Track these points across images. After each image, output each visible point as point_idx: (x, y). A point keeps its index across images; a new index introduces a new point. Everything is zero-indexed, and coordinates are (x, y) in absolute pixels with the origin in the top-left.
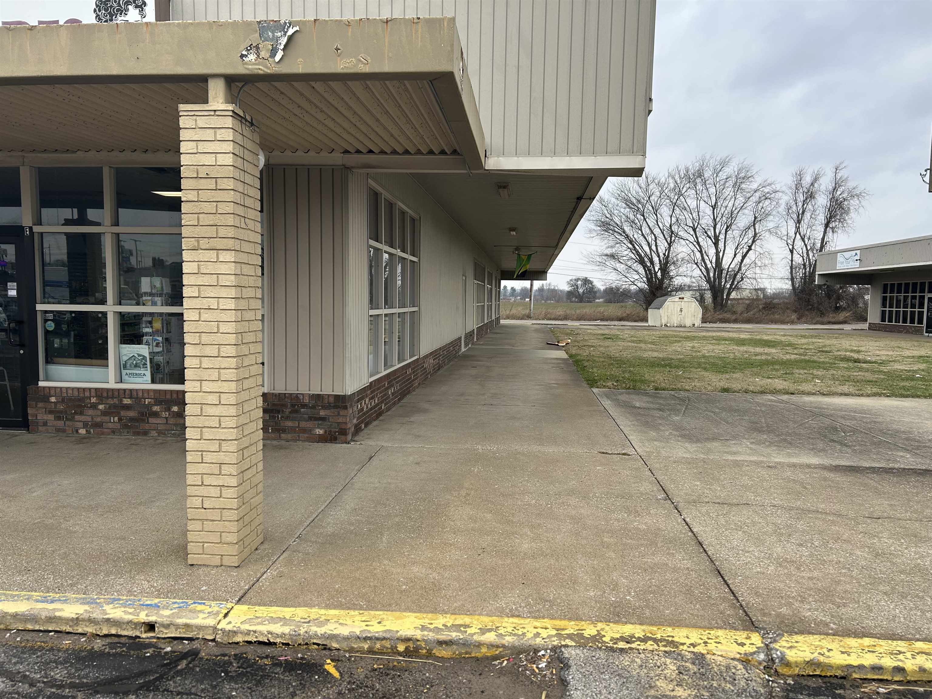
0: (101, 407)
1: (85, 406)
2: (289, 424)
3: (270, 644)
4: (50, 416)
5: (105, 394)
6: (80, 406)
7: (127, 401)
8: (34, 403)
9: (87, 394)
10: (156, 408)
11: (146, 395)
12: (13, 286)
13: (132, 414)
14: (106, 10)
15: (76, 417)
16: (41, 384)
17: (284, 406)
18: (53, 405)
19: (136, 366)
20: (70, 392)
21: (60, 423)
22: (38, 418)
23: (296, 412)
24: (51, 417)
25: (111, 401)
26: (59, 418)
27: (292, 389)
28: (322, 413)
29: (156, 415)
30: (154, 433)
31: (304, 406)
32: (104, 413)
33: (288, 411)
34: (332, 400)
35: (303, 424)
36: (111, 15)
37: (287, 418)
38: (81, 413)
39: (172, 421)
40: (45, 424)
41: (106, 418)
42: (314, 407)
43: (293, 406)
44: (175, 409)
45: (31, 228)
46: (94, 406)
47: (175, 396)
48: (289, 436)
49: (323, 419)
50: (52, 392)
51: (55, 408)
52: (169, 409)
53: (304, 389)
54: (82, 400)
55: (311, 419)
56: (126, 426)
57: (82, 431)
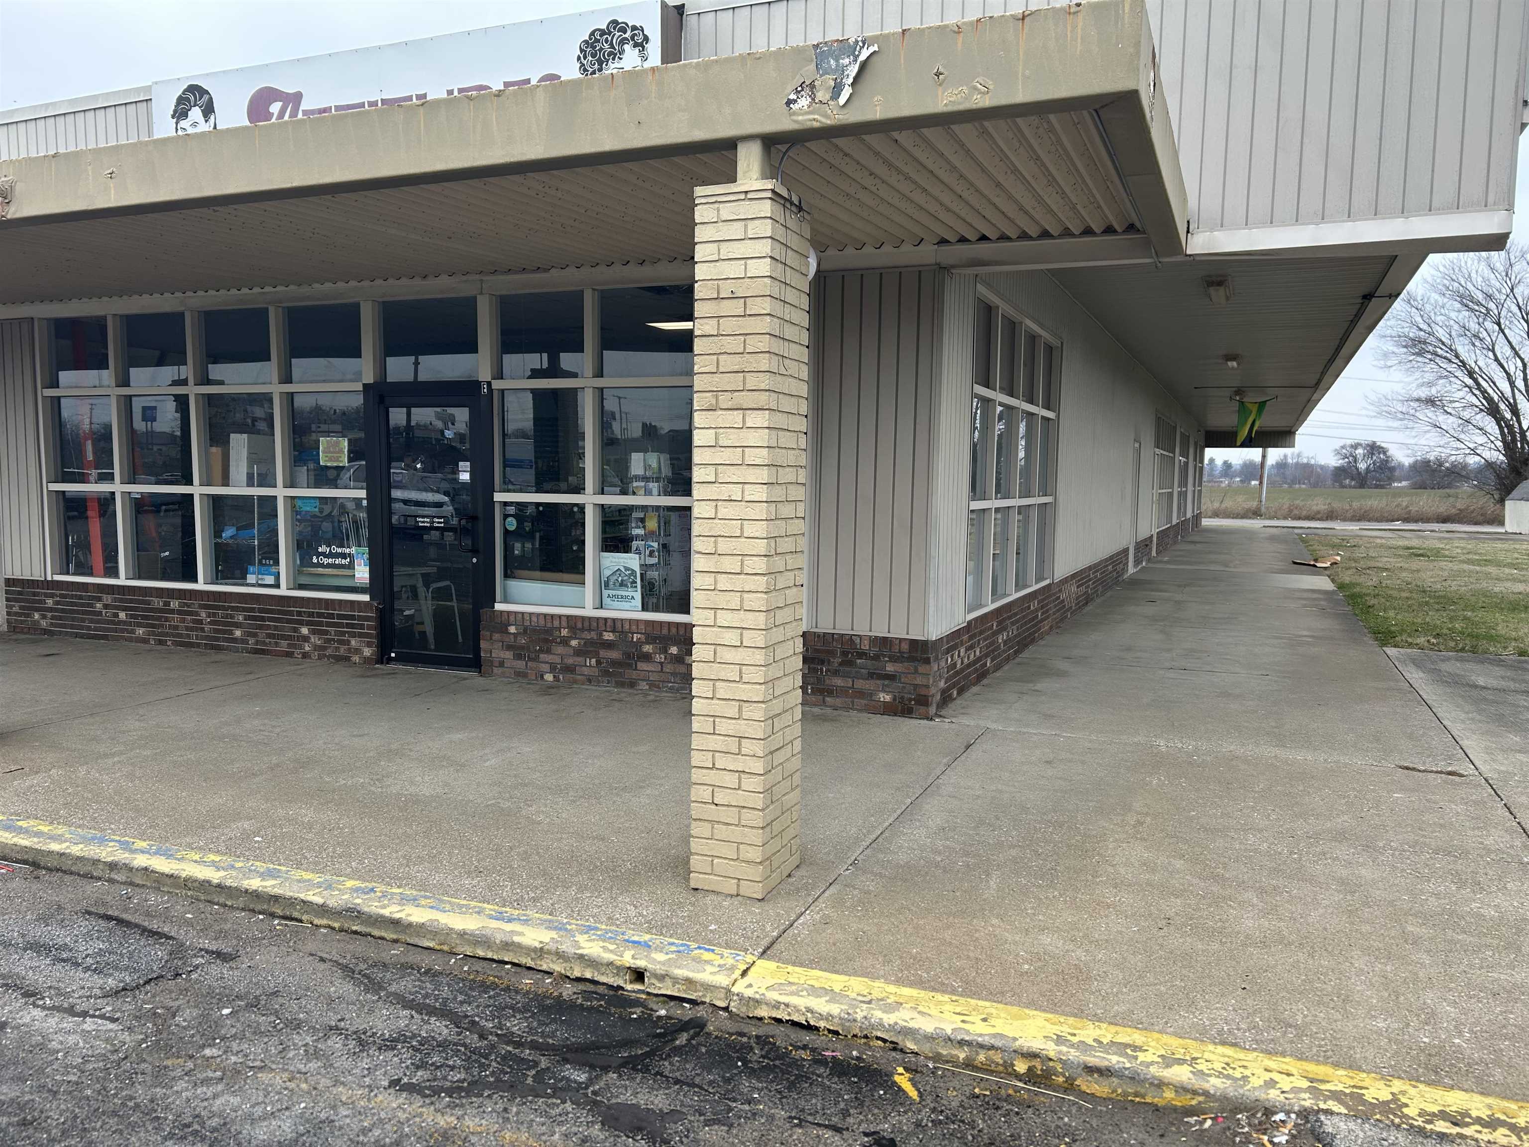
0: (574, 643)
1: (553, 641)
2: (838, 682)
3: (809, 1028)
4: (507, 653)
5: (579, 625)
6: (546, 641)
7: (608, 636)
8: (488, 633)
9: (556, 623)
10: (648, 648)
11: (634, 628)
12: (466, 466)
13: (614, 655)
14: (593, 56)
15: (543, 656)
16: (498, 607)
17: (832, 653)
18: (512, 637)
19: (622, 584)
20: (534, 619)
21: (520, 664)
22: (493, 655)
23: (851, 663)
24: (509, 655)
25: (587, 635)
26: (518, 657)
27: (843, 627)
28: (890, 668)
29: (647, 657)
30: (644, 686)
31: (862, 655)
32: (578, 652)
33: (837, 660)
34: (905, 647)
35: (860, 684)
36: (600, 63)
37: (836, 673)
38: (549, 651)
39: (668, 668)
40: (501, 664)
41: (580, 660)
42: (876, 658)
43: (845, 653)
44: (674, 650)
45: (489, 384)
46: (565, 642)
47: (674, 630)
48: (838, 702)
49: (891, 677)
50: (512, 618)
51: (515, 641)
52: (665, 651)
53: (863, 629)
54: (549, 631)
55: (871, 676)
56: (606, 673)
57: (549, 677)
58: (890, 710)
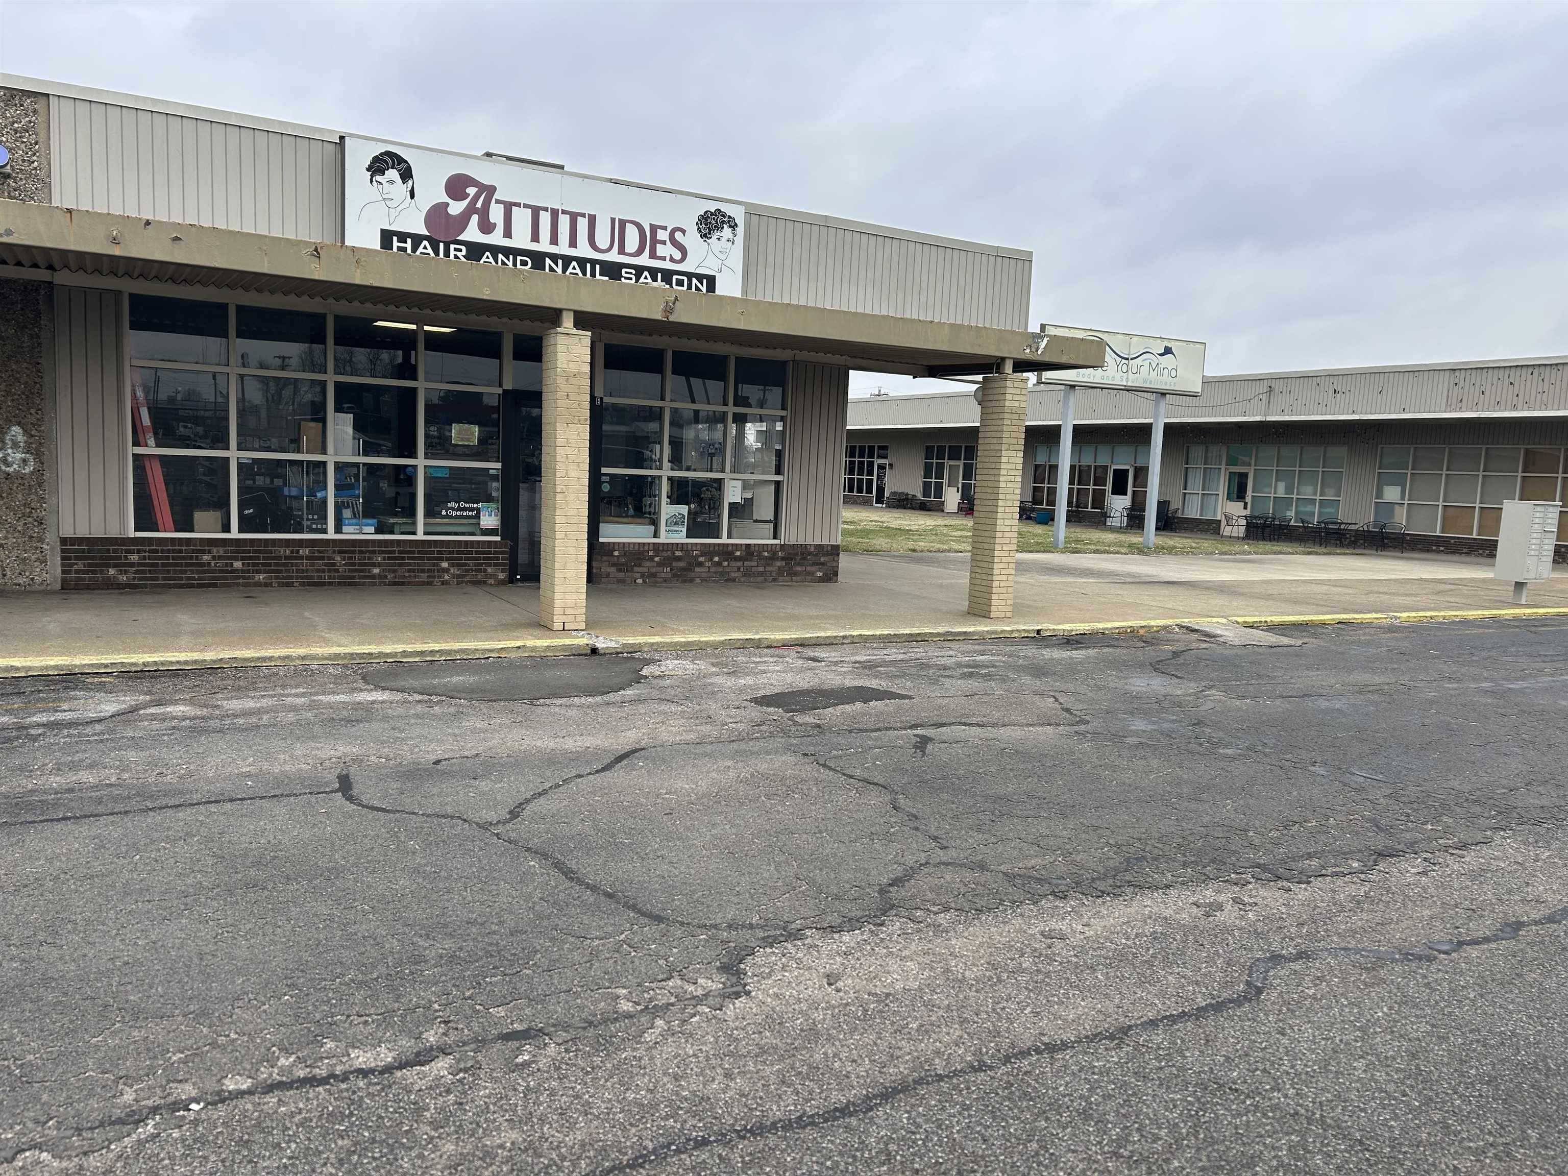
0: (657, 559)
1: (643, 559)
2: (799, 568)
5: (661, 548)
6: (639, 559)
7: (678, 554)
8: (599, 557)
9: (646, 548)
10: (701, 559)
11: (694, 548)
13: (682, 564)
14: (706, 225)
15: (636, 569)
16: (601, 540)
17: (797, 554)
18: (615, 558)
19: (676, 523)
20: (632, 546)
21: (621, 575)
23: (804, 559)
24: (613, 569)
25: (665, 554)
26: (620, 570)
27: (801, 541)
28: (823, 559)
29: (701, 564)
30: (698, 581)
31: (810, 554)
32: (659, 564)
33: (798, 558)
34: (829, 548)
35: (809, 568)
36: (710, 230)
37: (799, 564)
38: (640, 566)
39: (713, 569)
40: (608, 576)
41: (661, 569)
42: (817, 555)
43: (802, 554)
44: (716, 559)
45: (602, 399)
46: (651, 559)
47: (717, 548)
48: (799, 578)
49: (823, 564)
50: (616, 547)
51: (617, 561)
52: (711, 560)
53: (809, 541)
54: (642, 553)
55: (814, 564)
56: (675, 575)
57: (640, 581)
58: (822, 580)
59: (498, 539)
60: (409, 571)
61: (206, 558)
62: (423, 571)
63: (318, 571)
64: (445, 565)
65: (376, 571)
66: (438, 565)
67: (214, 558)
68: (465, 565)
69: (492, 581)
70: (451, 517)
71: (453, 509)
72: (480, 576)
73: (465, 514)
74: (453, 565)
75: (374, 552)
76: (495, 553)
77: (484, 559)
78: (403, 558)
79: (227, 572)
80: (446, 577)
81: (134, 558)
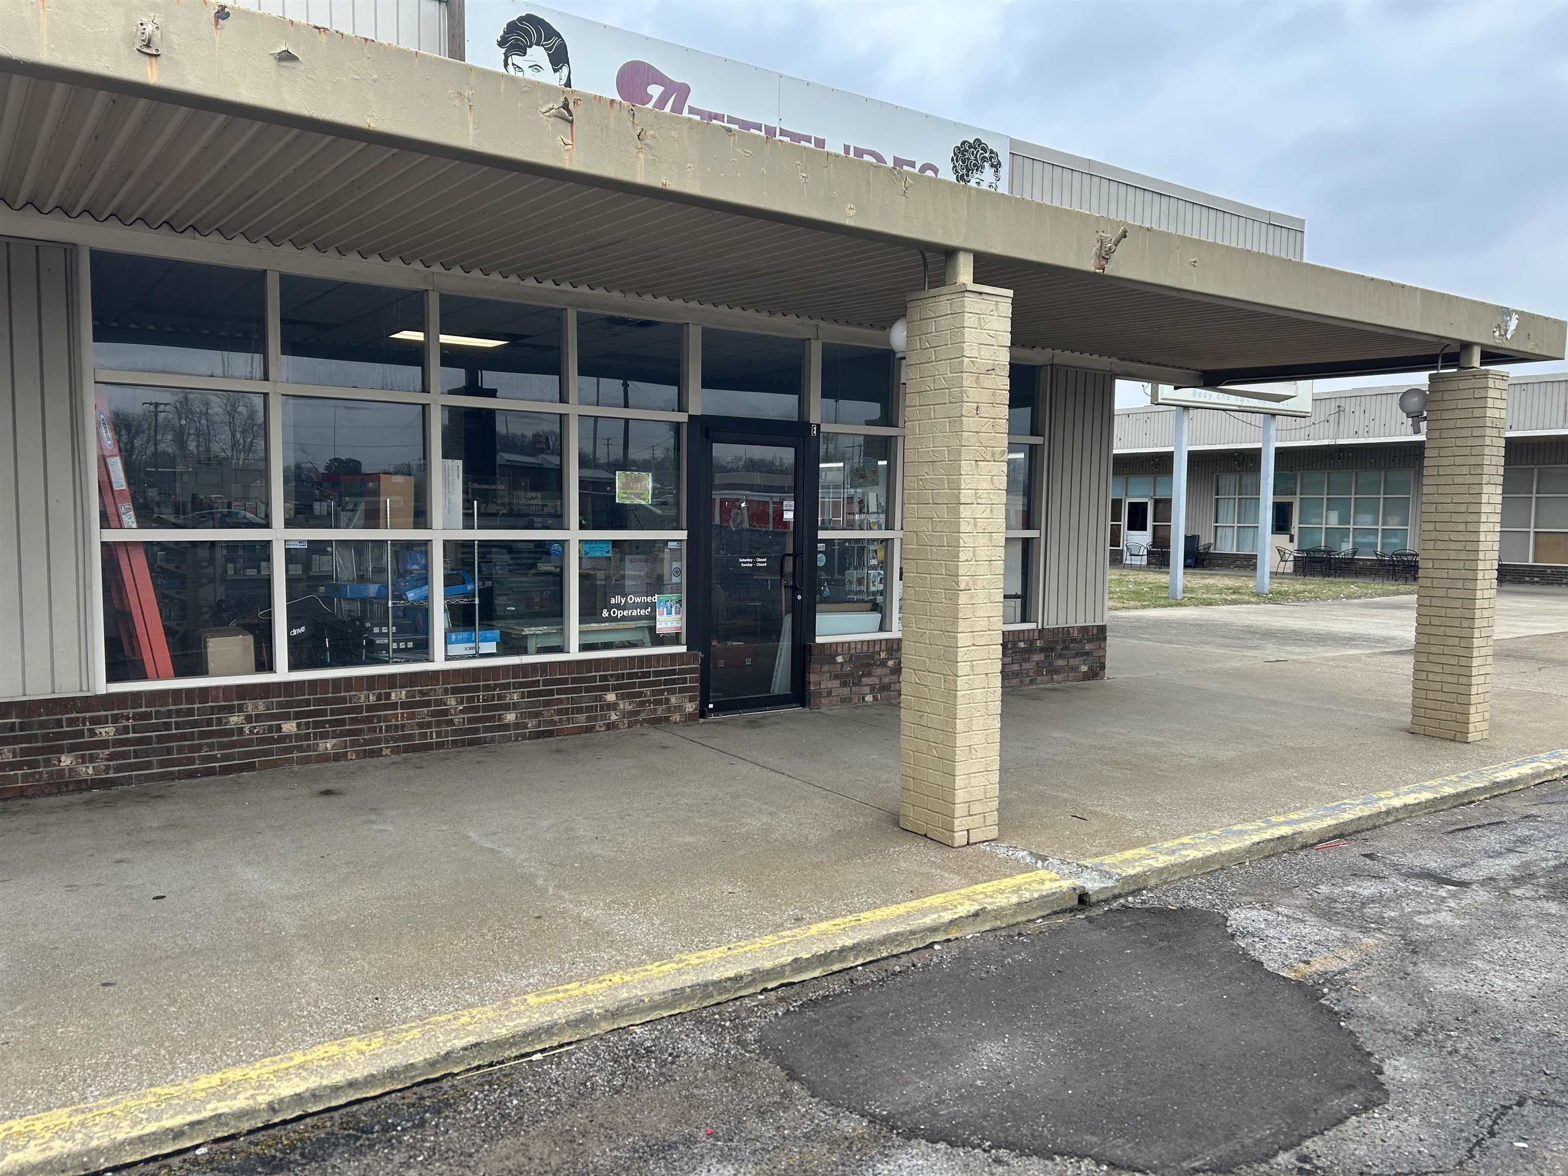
0: (892, 663)
1: (872, 665)
2: (1060, 663)
5: (895, 646)
6: (869, 665)
8: (819, 666)
9: (877, 648)
12: (790, 506)
15: (865, 680)
16: (819, 640)
18: (839, 666)
20: (853, 646)
21: (848, 691)
22: (822, 686)
23: (1066, 648)
24: (836, 683)
26: (844, 684)
31: (1074, 640)
32: (895, 671)
34: (1095, 630)
35: (1071, 661)
36: (968, 171)
38: (869, 675)
40: (829, 694)
41: (895, 678)
42: (1081, 641)
45: (818, 426)
46: (883, 663)
48: (1060, 677)
49: (1087, 654)
50: (839, 649)
51: (841, 670)
53: (1071, 624)
54: (871, 656)
55: (1077, 655)
57: (869, 698)
58: (1087, 677)
59: (683, 649)
60: (560, 712)
61: (235, 720)
62: (580, 710)
63: (420, 726)
64: (611, 697)
65: (510, 717)
66: (600, 698)
67: (249, 719)
68: (640, 695)
69: (677, 717)
70: (615, 619)
71: (618, 607)
72: (660, 711)
73: (634, 614)
74: (621, 697)
75: (506, 686)
76: (682, 671)
77: (666, 682)
78: (551, 693)
79: (271, 741)
80: (614, 717)
81: (107, 731)
